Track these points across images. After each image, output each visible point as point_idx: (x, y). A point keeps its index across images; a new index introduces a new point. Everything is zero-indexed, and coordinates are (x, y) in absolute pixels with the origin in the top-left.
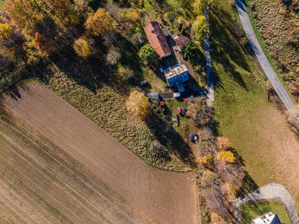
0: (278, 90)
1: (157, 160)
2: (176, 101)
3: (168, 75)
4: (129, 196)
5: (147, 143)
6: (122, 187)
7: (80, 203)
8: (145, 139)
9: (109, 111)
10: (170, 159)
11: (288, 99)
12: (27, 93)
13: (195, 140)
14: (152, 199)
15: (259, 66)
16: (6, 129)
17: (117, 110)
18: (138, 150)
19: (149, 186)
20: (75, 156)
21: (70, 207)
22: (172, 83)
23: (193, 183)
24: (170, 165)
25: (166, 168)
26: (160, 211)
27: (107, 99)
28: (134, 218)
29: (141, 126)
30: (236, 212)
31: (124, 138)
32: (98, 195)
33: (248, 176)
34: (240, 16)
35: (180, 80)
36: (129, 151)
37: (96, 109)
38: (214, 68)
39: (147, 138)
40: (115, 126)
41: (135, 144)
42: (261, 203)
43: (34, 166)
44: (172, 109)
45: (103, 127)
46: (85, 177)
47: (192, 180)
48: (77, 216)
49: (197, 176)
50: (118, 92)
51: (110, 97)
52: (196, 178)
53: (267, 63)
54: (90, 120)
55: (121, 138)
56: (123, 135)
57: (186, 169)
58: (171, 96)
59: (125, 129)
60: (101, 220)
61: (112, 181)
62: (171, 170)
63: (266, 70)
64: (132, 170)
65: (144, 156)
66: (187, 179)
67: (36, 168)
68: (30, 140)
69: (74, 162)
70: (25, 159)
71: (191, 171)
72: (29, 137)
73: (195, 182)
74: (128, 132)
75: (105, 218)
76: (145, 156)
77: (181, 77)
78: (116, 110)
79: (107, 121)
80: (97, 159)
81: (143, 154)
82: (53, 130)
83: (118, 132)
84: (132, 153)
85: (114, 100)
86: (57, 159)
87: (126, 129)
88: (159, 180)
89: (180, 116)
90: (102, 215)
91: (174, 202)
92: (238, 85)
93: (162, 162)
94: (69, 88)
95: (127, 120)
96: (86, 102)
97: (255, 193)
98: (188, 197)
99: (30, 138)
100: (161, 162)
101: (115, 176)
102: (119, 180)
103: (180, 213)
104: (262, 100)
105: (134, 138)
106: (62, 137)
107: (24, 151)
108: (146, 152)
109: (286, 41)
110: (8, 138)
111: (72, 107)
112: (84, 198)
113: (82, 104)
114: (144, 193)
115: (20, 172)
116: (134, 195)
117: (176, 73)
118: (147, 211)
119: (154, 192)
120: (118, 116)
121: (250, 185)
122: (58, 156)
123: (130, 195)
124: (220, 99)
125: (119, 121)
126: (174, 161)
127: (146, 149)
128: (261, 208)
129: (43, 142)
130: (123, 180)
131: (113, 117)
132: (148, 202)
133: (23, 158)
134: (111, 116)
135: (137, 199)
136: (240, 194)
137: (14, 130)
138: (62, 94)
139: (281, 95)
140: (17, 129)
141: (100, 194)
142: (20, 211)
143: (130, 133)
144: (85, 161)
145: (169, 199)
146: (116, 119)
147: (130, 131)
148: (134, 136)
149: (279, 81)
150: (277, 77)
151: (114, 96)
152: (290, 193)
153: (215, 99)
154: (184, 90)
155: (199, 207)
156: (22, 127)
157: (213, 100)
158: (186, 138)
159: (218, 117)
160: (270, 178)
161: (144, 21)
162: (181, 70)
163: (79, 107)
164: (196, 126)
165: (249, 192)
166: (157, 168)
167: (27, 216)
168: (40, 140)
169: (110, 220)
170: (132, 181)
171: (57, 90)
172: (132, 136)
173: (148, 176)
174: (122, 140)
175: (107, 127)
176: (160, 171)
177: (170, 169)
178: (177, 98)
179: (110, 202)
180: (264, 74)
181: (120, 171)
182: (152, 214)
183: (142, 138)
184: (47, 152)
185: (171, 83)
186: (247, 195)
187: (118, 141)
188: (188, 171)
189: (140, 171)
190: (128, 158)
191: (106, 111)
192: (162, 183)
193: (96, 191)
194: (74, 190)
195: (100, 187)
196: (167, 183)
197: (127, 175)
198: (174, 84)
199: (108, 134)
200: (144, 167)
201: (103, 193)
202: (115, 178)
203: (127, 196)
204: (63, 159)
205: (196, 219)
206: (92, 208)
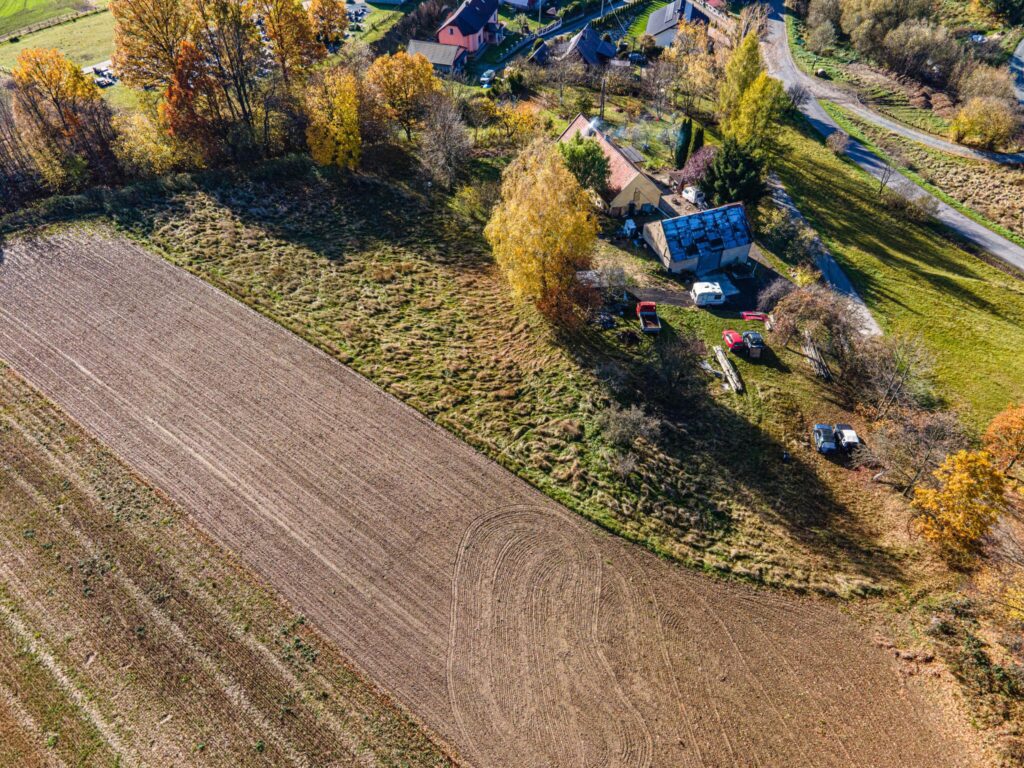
1: (648, 510)
4: (457, 712)
5: (583, 429)
6: (415, 651)
8: (570, 411)
9: (394, 312)
10: (724, 520)
17: (429, 311)
18: (532, 457)
19: (609, 656)
24: (733, 552)
25: (710, 561)
27: (394, 278)
29: (550, 363)
31: (457, 403)
32: (218, 697)
36: (479, 459)
38: (839, 254)
39: (581, 405)
40: (412, 359)
41: (516, 431)
44: (697, 337)
45: (351, 360)
46: (168, 579)
50: (447, 264)
51: (406, 274)
54: (295, 338)
55: (437, 404)
56: (450, 391)
58: (682, 302)
59: (464, 370)
61: (350, 607)
62: (750, 578)
64: (493, 552)
65: (565, 482)
76: (575, 485)
78: (426, 311)
79: (377, 343)
81: (560, 472)
83: (427, 382)
84: (495, 469)
85: (422, 284)
86: (34, 477)
87: (471, 372)
88: (674, 623)
93: (686, 530)
94: (234, 247)
95: (479, 342)
100: (675, 525)
101: (372, 580)
102: (394, 605)
105: (511, 405)
106: (119, 388)
108: (579, 466)
111: (224, 294)
112: (96, 717)
113: (274, 287)
114: (576, 699)
116: (495, 711)
119: (646, 696)
120: (433, 326)
122: (48, 468)
123: (464, 707)
126: (753, 536)
127: (581, 453)
130: (423, 604)
131: (407, 329)
134: (401, 325)
138: (199, 258)
141: (235, 694)
143: (487, 385)
144: (201, 491)
146: (423, 338)
147: (491, 378)
148: (509, 398)
151: (426, 271)
154: (734, 292)
158: (798, 438)
163: (256, 296)
166: (653, 551)
170: (486, 615)
171: (181, 250)
172: (498, 398)
173: (598, 590)
174: (444, 409)
176: (675, 574)
177: (739, 567)
178: (711, 306)
181: (410, 550)
183: (552, 408)
187: (420, 416)
189: (541, 556)
190: (469, 487)
191: (378, 312)
192: (700, 646)
193: (208, 664)
194: (49, 660)
195: (251, 641)
196: (737, 654)
197: (455, 577)
198: (692, 250)
199: (372, 386)
200: (566, 539)
201: (258, 684)
202: (368, 591)
203: (446, 713)
204: (73, 477)
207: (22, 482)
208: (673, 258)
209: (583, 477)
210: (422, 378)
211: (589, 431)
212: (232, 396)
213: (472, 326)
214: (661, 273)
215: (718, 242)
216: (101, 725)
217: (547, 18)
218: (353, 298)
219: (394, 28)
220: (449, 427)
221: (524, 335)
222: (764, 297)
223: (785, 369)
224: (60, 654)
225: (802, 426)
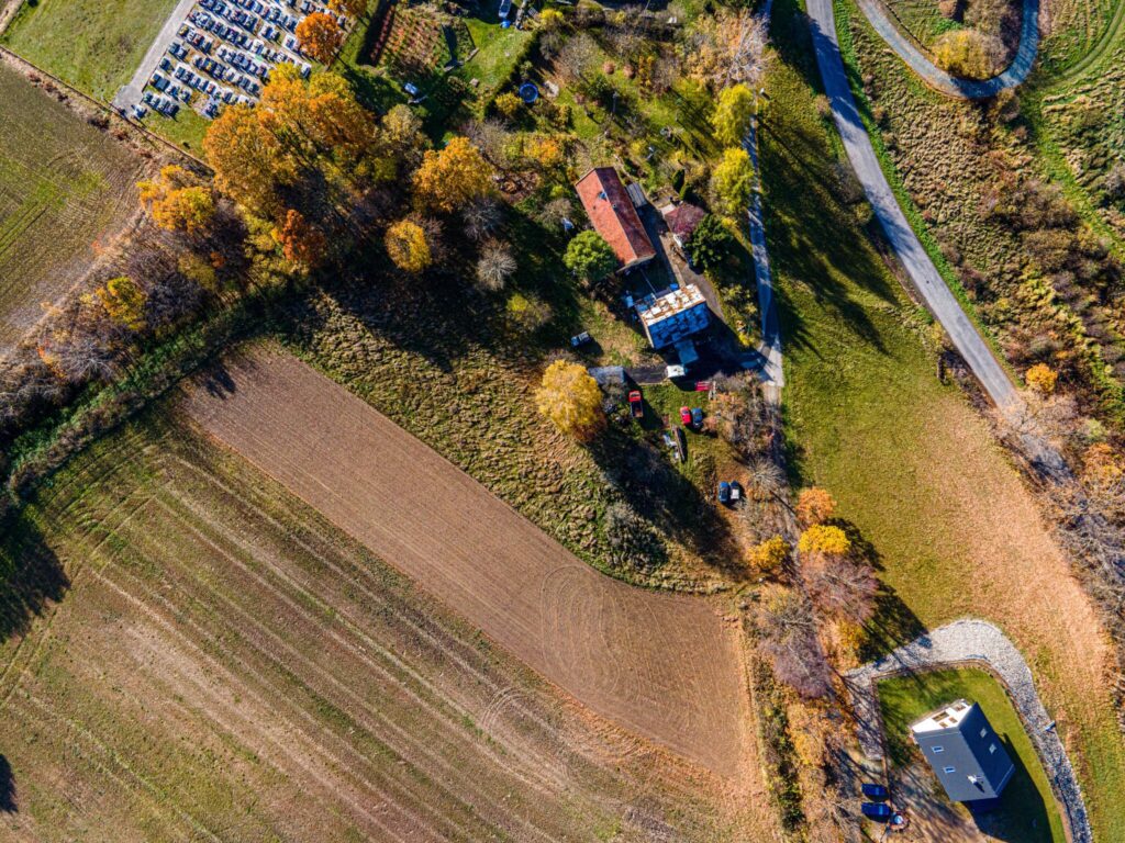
0: (968, 350)
1: (626, 559)
2: (674, 388)
3: (650, 315)
4: (548, 665)
5: (595, 512)
6: (528, 642)
7: (407, 690)
8: (589, 499)
9: (484, 424)
10: (663, 557)
11: (997, 375)
12: (249, 378)
13: (735, 500)
14: (615, 673)
15: (910, 283)
16: (191, 484)
17: (505, 419)
18: (571, 533)
19: (606, 637)
20: (389, 556)
21: (378, 702)
22: (660, 336)
23: (733, 625)
24: (664, 574)
25: (652, 582)
26: (639, 708)
27: (477, 388)
28: (566, 730)
29: (576, 461)
30: (864, 703)
31: (529, 498)
32: (457, 665)
33: (896, 598)
34: (847, 144)
35: (682, 328)
36: (544, 536)
37: (447, 418)
38: (782, 290)
39: (595, 496)
40: (501, 464)
41: (562, 516)
42: (936, 674)
43: (271, 587)
44: (665, 411)
45: (467, 469)
46: (420, 615)
47: (731, 617)
48: (399, 730)
49: (743, 603)
50: (508, 368)
51: (484, 382)
52: (741, 609)
53: (933, 275)
54: (431, 451)
55: (519, 499)
56: (525, 490)
57: (713, 585)
58: (658, 374)
59: (531, 472)
60: (467, 737)
61: (499, 623)
62: (669, 589)
63: (931, 295)
64: (555, 591)
65: (587, 548)
66: (716, 613)
67: (278, 593)
68: (259, 512)
69: (385, 570)
70: (244, 567)
71: (725, 590)
72: (254, 503)
73: (740, 623)
74: (538, 482)
75: (481, 733)
76: (592, 549)
77: (686, 320)
78: (502, 420)
79: (479, 451)
80: (451, 562)
81: (584, 542)
82: (323, 482)
83: (511, 482)
84: (553, 542)
85: (496, 392)
86: (337, 563)
87: (534, 474)
88: (634, 618)
89: (687, 431)
90: (472, 725)
91: (681, 683)
92: (854, 338)
93: (642, 567)
94: (367, 361)
95: (537, 446)
96: (416, 398)
97: (916, 648)
98: (721, 666)
99: (260, 505)
100: (639, 565)
101: (505, 610)
102: (517, 622)
103: (699, 712)
104: (923, 380)
105: (558, 497)
106: (349, 500)
107: (244, 545)
108: (594, 538)
109: (984, 212)
110: (196, 508)
111: (377, 413)
112: (416, 676)
113: (407, 404)
114: (592, 657)
115: (232, 603)
116: (562, 664)
117: (670, 309)
118: (603, 710)
119: (619, 652)
120: (509, 435)
121: (903, 625)
122: (340, 557)
123: (550, 663)
124: (800, 379)
125: (513, 451)
126: (674, 564)
127: (594, 529)
128: (934, 688)
129: (295, 518)
130: (529, 620)
131: (494, 438)
132: (605, 682)
133: (239, 563)
134: (490, 435)
135: (573, 675)
136: (871, 650)
137: (214, 486)
138: (349, 377)
139: (979, 365)
140: (222, 481)
141: (465, 665)
142: (233, 719)
143: (544, 483)
144: (416, 568)
145: (664, 673)
146: (504, 445)
147: (545, 478)
148: (557, 492)
149: (969, 326)
150: (963, 315)
151: (496, 378)
152: (1015, 646)
153: (787, 382)
154: (695, 358)
155: (753, 694)
156: (236, 475)
157: (781, 384)
158: (709, 494)
159: (799, 433)
160: (954, 603)
161: (575, 165)
162: (685, 299)
163: (397, 413)
164: (736, 459)
165: (900, 644)
166: (627, 582)
167: (256, 732)
168: (287, 511)
169: (495, 738)
171: (334, 367)
172: (550, 493)
173: (601, 607)
174: (523, 503)
175: (480, 468)
176: (635, 592)
177: (665, 584)
178: (676, 380)
179: (494, 686)
180: (926, 306)
181: (519, 593)
182: (618, 716)
183: (579, 498)
184: (308, 544)
185: (657, 338)
186: (894, 654)
187: (511, 509)
188: (719, 589)
189: (577, 592)
190: (541, 555)
191: (474, 423)
192: (643, 627)
193: (451, 654)
194: (389, 654)
195: (463, 642)
196: (658, 628)
197: (540, 606)
198: (668, 339)
199: (481, 487)
200: (588, 582)
201: (472, 661)
202: (505, 615)
203: (543, 666)
204: (355, 563)
205: (747, 730)
206: (441, 705)
207: (332, 566)
209: (595, 545)
210: (508, 480)
211: (599, 513)
212: (411, 502)
214: (647, 350)
215: (686, 330)
216: (420, 678)
220: (527, 516)
221: (562, 438)
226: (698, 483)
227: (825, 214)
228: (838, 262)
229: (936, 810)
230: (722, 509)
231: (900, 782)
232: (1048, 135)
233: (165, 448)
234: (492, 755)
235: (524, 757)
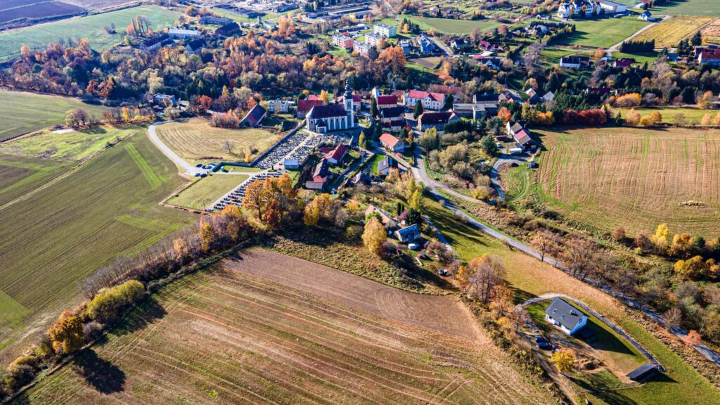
1: (408, 286)
2: (413, 251)
6: (373, 308)
7: (322, 326)
8: (388, 272)
9: (342, 258)
10: (424, 288)
12: (249, 256)
16: (224, 282)
18: (383, 280)
19: (406, 305)
20: (309, 291)
24: (425, 291)
25: (421, 292)
27: (338, 251)
29: (381, 264)
31: (364, 273)
32: (344, 317)
33: (521, 290)
34: (454, 211)
36: (373, 282)
37: (327, 258)
39: (390, 270)
40: (351, 266)
41: (378, 276)
43: (258, 304)
45: (338, 268)
46: (324, 305)
47: (457, 300)
48: (320, 337)
51: (341, 250)
52: (460, 297)
53: (495, 232)
54: (323, 265)
56: (362, 271)
57: (445, 293)
58: (407, 249)
59: (363, 267)
60: (352, 336)
61: (359, 304)
62: (428, 294)
65: (391, 283)
66: (450, 299)
68: (253, 286)
69: (308, 295)
70: (246, 300)
71: (451, 293)
72: (251, 284)
73: (461, 301)
74: (367, 269)
75: (358, 334)
76: (393, 283)
78: (349, 257)
79: (342, 264)
81: (389, 282)
82: (280, 276)
84: (377, 283)
85: (346, 251)
87: (365, 267)
88: (416, 300)
89: (422, 260)
90: (353, 333)
92: (475, 243)
93: (415, 288)
94: (296, 248)
95: (364, 262)
96: (315, 254)
100: (413, 288)
102: (367, 303)
104: (505, 251)
106: (291, 279)
108: (393, 280)
109: (507, 223)
110: (226, 288)
111: (300, 259)
112: (326, 321)
113: (311, 257)
114: (402, 310)
115: (241, 310)
116: (389, 313)
118: (411, 324)
119: (413, 309)
120: (352, 260)
121: (527, 295)
122: (288, 294)
124: (459, 250)
125: (355, 263)
126: (428, 288)
127: (393, 278)
129: (268, 286)
130: (372, 303)
131: (347, 261)
132: (409, 316)
133: (244, 300)
134: (345, 260)
135: (395, 315)
136: (519, 302)
137: (234, 282)
138: (289, 252)
140: (237, 280)
143: (369, 269)
144: (321, 293)
145: (435, 315)
146: (351, 262)
148: (375, 271)
150: (512, 239)
151: (346, 248)
156: (243, 278)
158: (435, 273)
159: (465, 260)
163: (308, 258)
164: (443, 265)
166: (410, 292)
168: (265, 285)
169: (365, 335)
170: (383, 303)
171: (283, 251)
172: (372, 271)
173: (401, 297)
174: (362, 275)
175: (343, 268)
176: (414, 294)
177: (426, 293)
181: (366, 296)
183: (384, 272)
184: (274, 292)
187: (358, 276)
188: (449, 293)
189: (390, 294)
190: (372, 286)
191: (338, 258)
192: (421, 303)
193: (340, 314)
196: (427, 303)
197: (376, 299)
198: (407, 237)
199: (345, 272)
200: (394, 291)
201: (349, 315)
202: (362, 302)
204: (295, 294)
205: (476, 327)
206: (338, 328)
208: (403, 239)
210: (355, 270)
211: (393, 274)
213: (361, 259)
214: (400, 243)
215: (412, 234)
217: (345, 167)
218: (332, 256)
219: (300, 178)
220: (365, 277)
221: (374, 259)
222: (425, 245)
223: (432, 261)
224: (313, 315)
225: (436, 271)
226: (430, 270)
227: (453, 223)
228: (462, 231)
229: (571, 344)
230: (442, 277)
231: (550, 337)
232: (518, 209)
233: (213, 275)
234: (365, 341)
235: (379, 340)
